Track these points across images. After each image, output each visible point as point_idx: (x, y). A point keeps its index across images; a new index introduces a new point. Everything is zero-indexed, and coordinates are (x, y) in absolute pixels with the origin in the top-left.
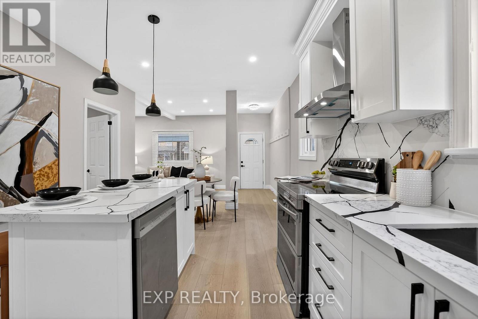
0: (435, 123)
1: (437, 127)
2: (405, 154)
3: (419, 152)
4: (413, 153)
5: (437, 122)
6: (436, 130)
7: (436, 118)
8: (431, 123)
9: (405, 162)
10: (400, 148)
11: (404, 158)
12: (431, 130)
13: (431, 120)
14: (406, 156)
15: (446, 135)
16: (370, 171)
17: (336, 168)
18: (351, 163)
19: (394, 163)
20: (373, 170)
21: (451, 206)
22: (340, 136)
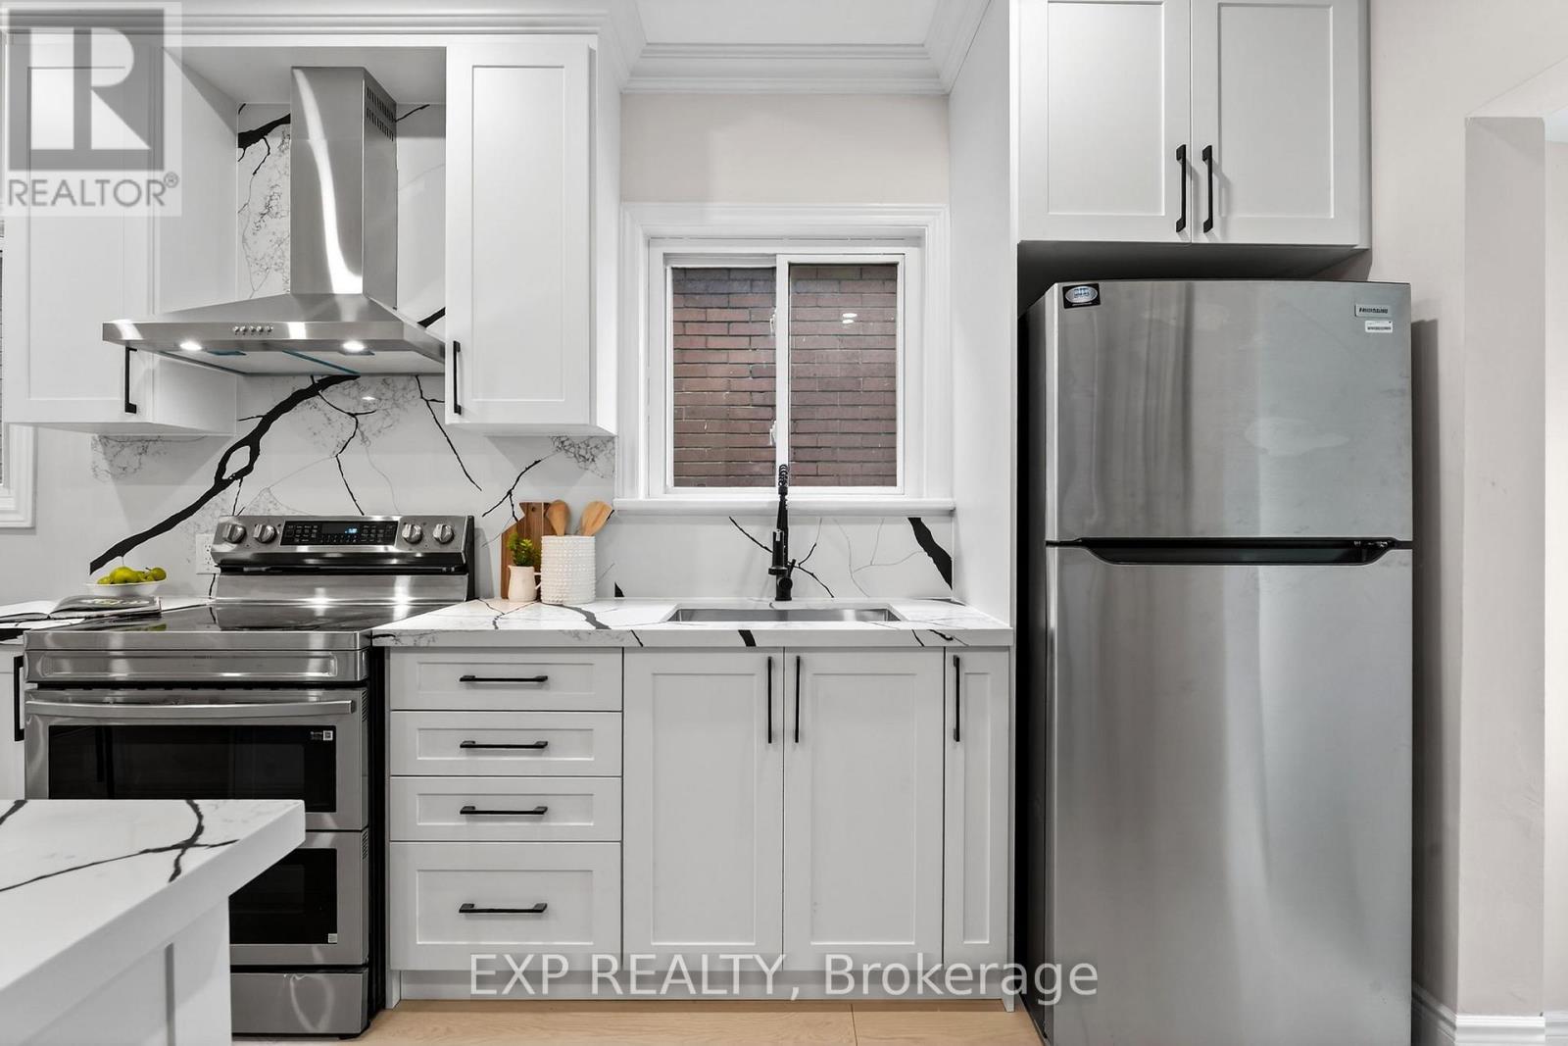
0: (589, 454)
1: (593, 460)
2: (526, 506)
3: (559, 503)
4: (547, 505)
5: (594, 451)
6: (592, 466)
7: (592, 445)
8: (582, 452)
9: (528, 524)
10: (510, 493)
11: (527, 514)
12: (582, 464)
13: (583, 446)
14: (530, 510)
15: (609, 475)
16: (448, 549)
17: (277, 548)
18: (354, 531)
19: (495, 527)
20: (459, 546)
21: (619, 593)
22: (253, 441)
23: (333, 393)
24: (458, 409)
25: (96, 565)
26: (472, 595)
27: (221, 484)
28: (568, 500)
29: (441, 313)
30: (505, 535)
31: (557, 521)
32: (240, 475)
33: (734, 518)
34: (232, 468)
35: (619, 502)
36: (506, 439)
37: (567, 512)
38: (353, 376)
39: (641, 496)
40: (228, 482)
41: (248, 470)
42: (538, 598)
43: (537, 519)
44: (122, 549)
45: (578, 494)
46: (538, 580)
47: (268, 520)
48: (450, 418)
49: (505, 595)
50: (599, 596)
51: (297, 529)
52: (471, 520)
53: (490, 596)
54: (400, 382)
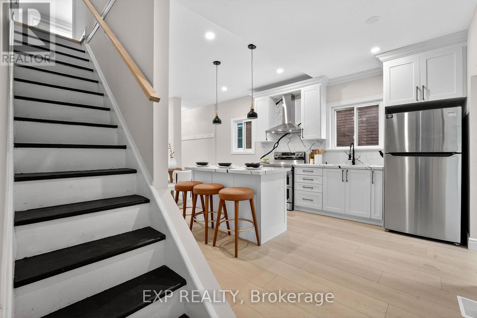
0: (322, 142)
2: (313, 150)
4: (316, 150)
6: (322, 144)
10: (310, 148)
15: (325, 145)
16: (302, 156)
17: (281, 156)
18: (290, 154)
19: (308, 154)
20: (303, 156)
21: (326, 163)
22: (278, 142)
23: (287, 136)
24: (303, 137)
25: (261, 158)
26: (305, 163)
27: (274, 148)
28: (318, 149)
29: (301, 123)
30: (310, 154)
31: (317, 152)
32: (276, 147)
33: (345, 151)
34: (276, 146)
35: (327, 149)
36: (310, 141)
37: (319, 151)
38: (290, 133)
39: (330, 148)
40: (275, 148)
41: (277, 146)
42: (314, 163)
43: (314, 152)
44: (264, 157)
45: (320, 148)
46: (314, 161)
47: (280, 153)
48: (302, 139)
49: (309, 163)
50: (323, 163)
51: (284, 154)
52: (305, 152)
53: (308, 163)
54: (296, 133)
